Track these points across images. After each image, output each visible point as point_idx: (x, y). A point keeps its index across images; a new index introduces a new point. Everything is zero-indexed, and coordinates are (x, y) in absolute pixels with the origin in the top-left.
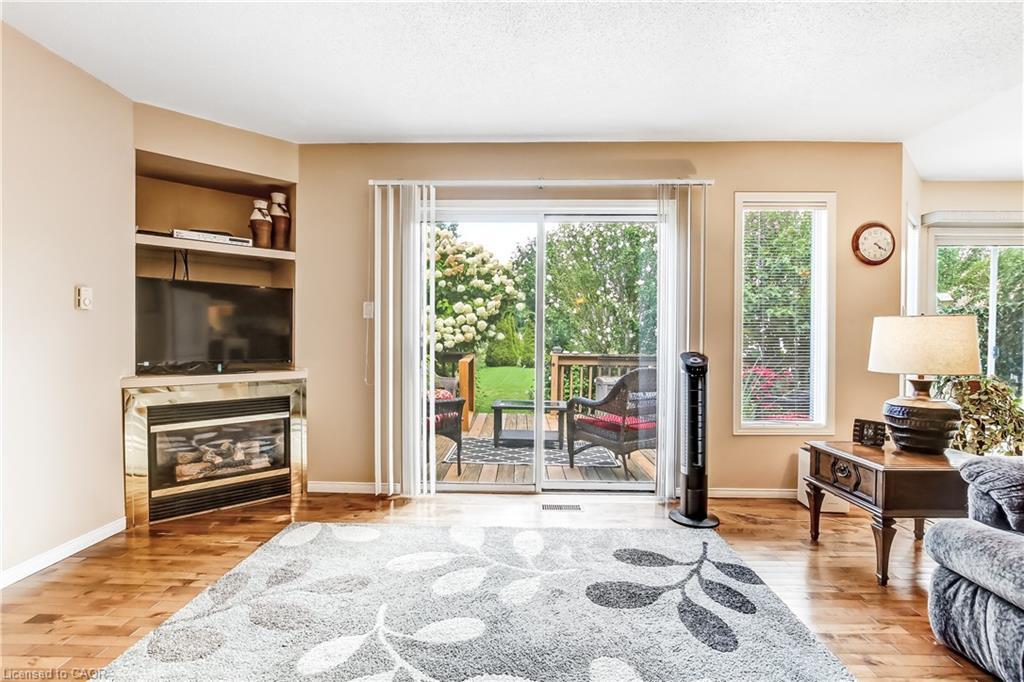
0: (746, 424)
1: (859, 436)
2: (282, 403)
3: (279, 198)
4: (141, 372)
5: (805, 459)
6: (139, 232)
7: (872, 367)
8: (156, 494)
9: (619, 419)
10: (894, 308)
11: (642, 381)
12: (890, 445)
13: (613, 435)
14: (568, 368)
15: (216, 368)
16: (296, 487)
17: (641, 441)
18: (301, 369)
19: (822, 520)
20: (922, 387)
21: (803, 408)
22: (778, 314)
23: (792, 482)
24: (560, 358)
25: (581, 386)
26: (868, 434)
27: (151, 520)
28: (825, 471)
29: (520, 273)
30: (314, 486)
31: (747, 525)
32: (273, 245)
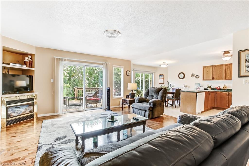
0: (114, 97)
1: (127, 97)
2: (32, 99)
3: (30, 57)
4: (3, 94)
5: (121, 101)
6: (3, 64)
7: (128, 89)
8: (8, 120)
9: (95, 98)
10: (130, 82)
11: (100, 92)
12: (130, 98)
13: (94, 101)
14: (78, 91)
15: (17, 93)
16: (35, 116)
17: (99, 102)
18: (36, 92)
19: (123, 108)
20: (132, 91)
21: (121, 95)
22: (116, 80)
23: (119, 105)
24: (77, 88)
25: (81, 94)
26: (128, 97)
27: (6, 126)
28: (123, 101)
29: (67, 70)
30: (39, 116)
31: (114, 110)
32: (29, 67)
